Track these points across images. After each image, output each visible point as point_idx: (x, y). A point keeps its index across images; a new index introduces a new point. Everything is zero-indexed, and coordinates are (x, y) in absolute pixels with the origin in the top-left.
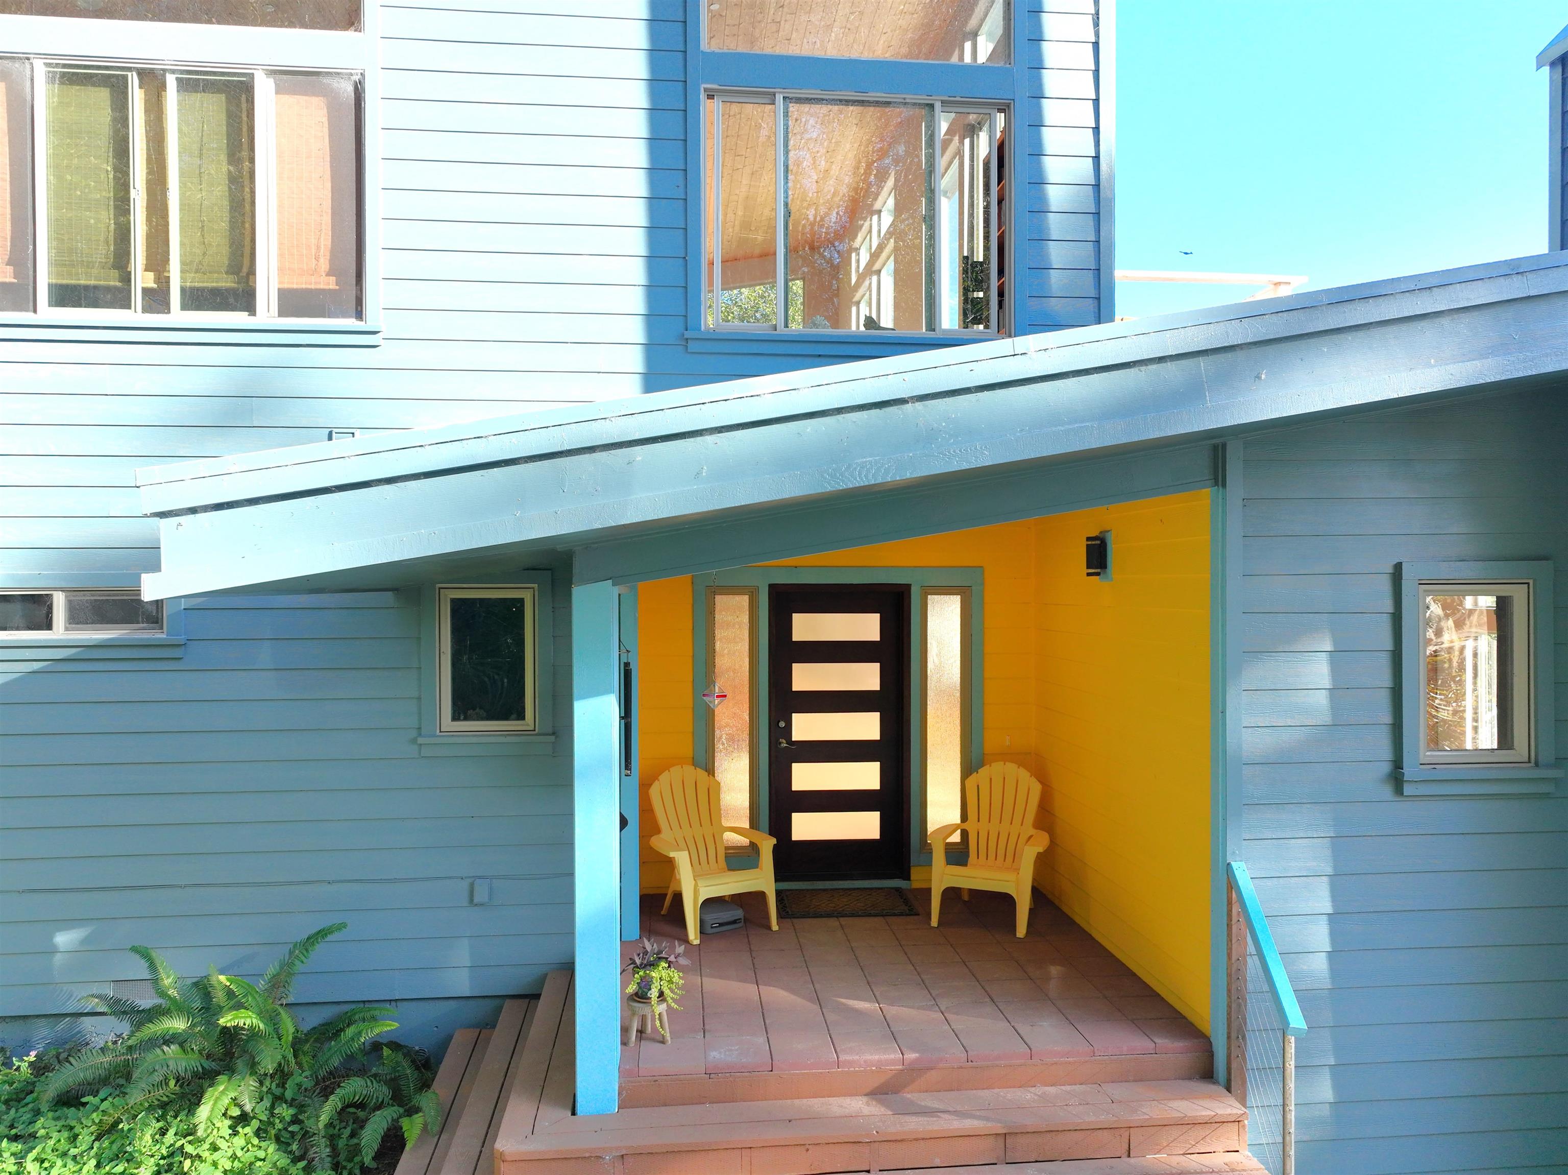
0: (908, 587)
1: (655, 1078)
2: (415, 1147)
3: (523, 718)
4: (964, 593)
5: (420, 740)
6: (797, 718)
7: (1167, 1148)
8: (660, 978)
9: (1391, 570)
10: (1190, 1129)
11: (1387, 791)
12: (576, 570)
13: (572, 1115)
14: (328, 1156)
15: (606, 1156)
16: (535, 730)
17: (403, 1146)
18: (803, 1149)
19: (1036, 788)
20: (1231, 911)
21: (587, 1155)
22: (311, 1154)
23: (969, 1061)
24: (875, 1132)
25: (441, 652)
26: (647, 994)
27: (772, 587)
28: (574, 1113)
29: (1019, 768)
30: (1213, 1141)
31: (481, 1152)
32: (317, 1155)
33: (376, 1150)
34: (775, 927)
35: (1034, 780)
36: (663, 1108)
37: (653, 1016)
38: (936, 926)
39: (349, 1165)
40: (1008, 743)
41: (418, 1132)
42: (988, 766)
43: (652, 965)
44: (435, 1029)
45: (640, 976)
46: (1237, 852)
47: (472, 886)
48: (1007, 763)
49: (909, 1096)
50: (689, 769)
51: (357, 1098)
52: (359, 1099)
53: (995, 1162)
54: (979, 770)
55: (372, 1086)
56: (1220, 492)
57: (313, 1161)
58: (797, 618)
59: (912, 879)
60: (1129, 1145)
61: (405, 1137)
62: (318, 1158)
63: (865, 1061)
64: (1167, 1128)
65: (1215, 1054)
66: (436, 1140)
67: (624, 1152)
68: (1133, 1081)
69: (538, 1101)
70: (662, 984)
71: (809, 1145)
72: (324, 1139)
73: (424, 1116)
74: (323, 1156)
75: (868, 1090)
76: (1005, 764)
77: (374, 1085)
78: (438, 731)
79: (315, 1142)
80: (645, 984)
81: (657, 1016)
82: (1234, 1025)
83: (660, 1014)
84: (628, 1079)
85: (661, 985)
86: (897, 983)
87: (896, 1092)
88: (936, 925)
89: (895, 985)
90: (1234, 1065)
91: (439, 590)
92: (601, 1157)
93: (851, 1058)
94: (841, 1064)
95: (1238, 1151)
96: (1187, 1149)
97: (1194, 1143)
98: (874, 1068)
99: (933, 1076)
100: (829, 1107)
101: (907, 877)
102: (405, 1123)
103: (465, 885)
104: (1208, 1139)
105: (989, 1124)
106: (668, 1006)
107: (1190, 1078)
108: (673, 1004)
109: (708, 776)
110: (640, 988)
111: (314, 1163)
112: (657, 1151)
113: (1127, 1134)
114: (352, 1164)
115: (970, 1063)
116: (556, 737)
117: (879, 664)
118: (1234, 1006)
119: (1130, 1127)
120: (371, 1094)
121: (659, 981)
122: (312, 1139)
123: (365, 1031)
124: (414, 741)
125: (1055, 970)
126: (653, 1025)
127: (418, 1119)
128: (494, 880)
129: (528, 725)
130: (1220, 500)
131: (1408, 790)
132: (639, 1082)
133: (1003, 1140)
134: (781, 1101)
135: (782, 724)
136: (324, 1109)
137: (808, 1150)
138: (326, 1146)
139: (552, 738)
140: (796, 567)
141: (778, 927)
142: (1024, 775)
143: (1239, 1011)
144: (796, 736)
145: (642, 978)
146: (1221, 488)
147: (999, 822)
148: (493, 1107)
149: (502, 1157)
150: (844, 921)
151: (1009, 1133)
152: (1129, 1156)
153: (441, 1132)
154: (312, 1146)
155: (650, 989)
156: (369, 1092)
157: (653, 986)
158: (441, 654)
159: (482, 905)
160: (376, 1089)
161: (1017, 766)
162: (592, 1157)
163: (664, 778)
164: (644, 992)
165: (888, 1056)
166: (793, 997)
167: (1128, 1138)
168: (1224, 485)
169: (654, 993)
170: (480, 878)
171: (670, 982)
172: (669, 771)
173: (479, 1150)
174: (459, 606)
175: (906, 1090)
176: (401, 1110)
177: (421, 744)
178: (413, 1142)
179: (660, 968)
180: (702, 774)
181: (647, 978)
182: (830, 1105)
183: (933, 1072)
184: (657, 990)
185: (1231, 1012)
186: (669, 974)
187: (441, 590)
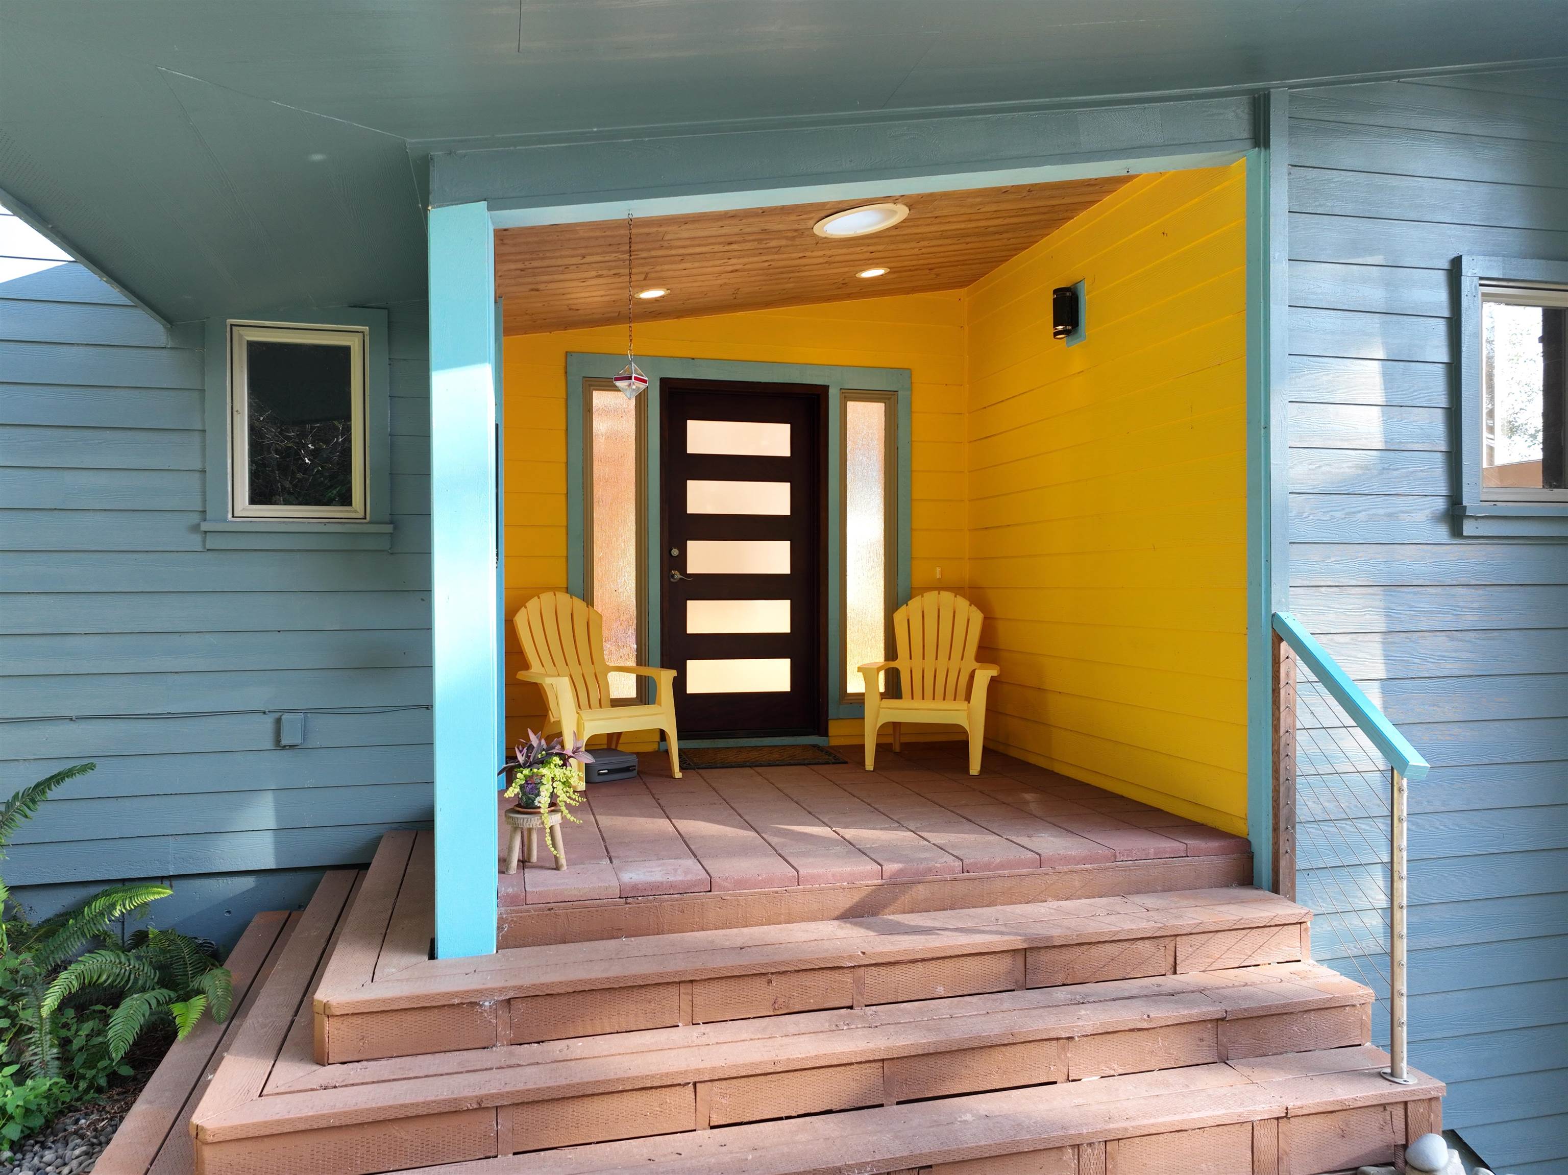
0: (825, 389)
1: (549, 905)
2: (191, 1036)
3: (350, 504)
4: (889, 399)
5: (205, 527)
6: (693, 547)
7: (1220, 960)
8: (553, 778)
9: (1446, 266)
10: (1246, 935)
11: (1442, 532)
12: (435, 184)
13: (429, 959)
14: (53, 1058)
15: (485, 1001)
16: (365, 519)
17: (175, 1034)
18: (764, 980)
19: (977, 617)
20: (1279, 671)
21: (456, 1001)
22: (27, 1057)
23: (965, 871)
24: (859, 953)
25: (235, 410)
26: (533, 801)
27: (664, 382)
28: (432, 956)
29: (955, 597)
30: (1272, 950)
31: (292, 1022)
32: (37, 1057)
33: (131, 1043)
34: (678, 774)
35: (974, 608)
36: (562, 946)
37: (542, 830)
38: (872, 770)
39: (90, 1074)
40: (938, 576)
41: (197, 1016)
42: (920, 596)
43: (543, 762)
44: (227, 915)
45: (525, 776)
46: (1283, 600)
47: (278, 721)
48: (941, 592)
49: (891, 917)
50: (563, 598)
51: (104, 977)
52: (107, 979)
53: (1013, 988)
54: (909, 602)
55: (127, 964)
56: (1262, 153)
57: (30, 1065)
58: (693, 426)
59: (829, 735)
60: (1175, 959)
61: (177, 1023)
62: (38, 1061)
63: (833, 875)
64: (1219, 935)
65: (1255, 853)
66: (224, 1026)
67: (511, 995)
68: (1162, 891)
69: (379, 949)
70: (555, 785)
71: (772, 974)
72: (49, 1037)
73: (207, 997)
74: (48, 1058)
75: (837, 913)
76: (939, 594)
77: (132, 962)
78: (230, 515)
79: (33, 1040)
80: (532, 788)
81: (548, 830)
82: (1283, 812)
83: (551, 828)
84: (512, 908)
85: (554, 788)
86: (845, 812)
87: (874, 914)
88: (871, 768)
89: (844, 813)
90: (1283, 863)
91: (231, 329)
92: (476, 1004)
93: (815, 871)
94: (801, 879)
95: (1299, 961)
96: (1242, 960)
97: (1250, 953)
98: (845, 884)
99: (921, 891)
100: (791, 932)
101: (825, 733)
102: (177, 1009)
103: (268, 723)
104: (1265, 947)
105: (1006, 938)
106: (564, 818)
107: (1227, 885)
108: (569, 816)
109: (587, 607)
110: (524, 793)
111: (31, 1068)
112: (560, 992)
113: (1173, 944)
114: (94, 1072)
115: (966, 874)
116: (395, 528)
117: (789, 484)
118: (1282, 789)
119: (1176, 936)
120: (127, 974)
121: (551, 783)
122: (30, 1036)
123: (120, 902)
124: (195, 528)
125: (1028, 796)
126: (542, 845)
127: (198, 1003)
128: (309, 715)
129: (356, 511)
130: (1262, 164)
131: (1469, 528)
132: (528, 911)
133: (1023, 960)
134: (723, 931)
135: (675, 552)
136: (51, 990)
137: (770, 982)
138: (51, 1046)
139: (389, 528)
140: (693, 359)
141: (681, 774)
142: (962, 604)
143: (1288, 796)
144: (693, 567)
145: (527, 779)
146: (1263, 149)
147: (935, 658)
148: (310, 973)
149: (327, 1011)
150: (759, 769)
151: (1031, 949)
152: (1175, 973)
153: (232, 1019)
154: (29, 1045)
155: (538, 795)
156: (123, 970)
157: (542, 788)
158: (235, 413)
159: (292, 747)
160: (134, 967)
161: (954, 594)
162: (464, 1004)
163: (533, 604)
164: (529, 798)
165: (861, 868)
166: (721, 827)
167: (1173, 950)
168: (1267, 145)
169: (543, 800)
170: (290, 711)
171: (566, 783)
172: (539, 598)
173: (290, 1018)
174: (257, 352)
175: (886, 911)
176: (173, 994)
177: (206, 532)
178: (190, 1029)
179: (552, 766)
180: (579, 604)
181: (535, 778)
182: (791, 930)
183: (920, 887)
184: (548, 795)
185: (1279, 797)
186: (564, 774)
187: (234, 327)
